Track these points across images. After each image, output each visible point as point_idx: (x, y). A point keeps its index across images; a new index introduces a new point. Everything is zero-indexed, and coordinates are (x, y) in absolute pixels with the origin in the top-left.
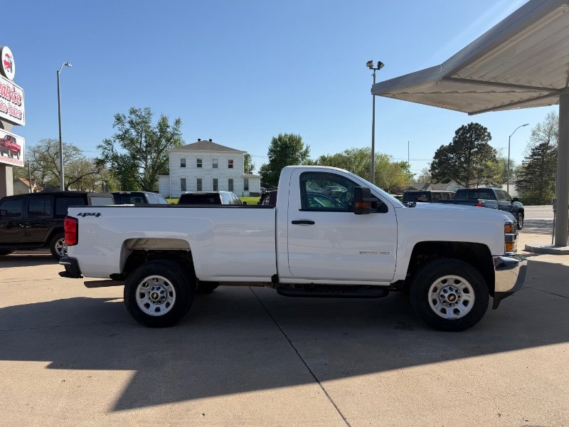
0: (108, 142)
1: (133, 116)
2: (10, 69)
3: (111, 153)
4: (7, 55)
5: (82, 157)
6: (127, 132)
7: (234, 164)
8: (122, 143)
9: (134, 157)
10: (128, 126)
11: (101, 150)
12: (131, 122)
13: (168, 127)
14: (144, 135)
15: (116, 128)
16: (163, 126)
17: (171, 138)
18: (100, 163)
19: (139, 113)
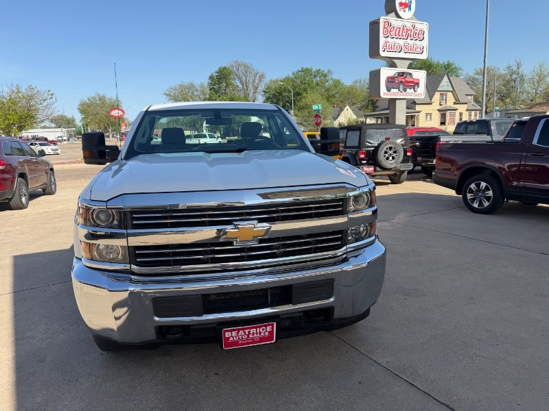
2: (407, 10)
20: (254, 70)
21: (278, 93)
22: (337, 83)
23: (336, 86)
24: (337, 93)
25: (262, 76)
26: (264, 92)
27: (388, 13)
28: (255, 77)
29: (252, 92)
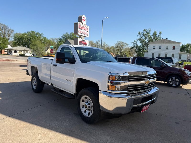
0: (135, 41)
1: (144, 32)
2: (84, 22)
3: (136, 45)
4: (84, 18)
5: (128, 46)
6: (142, 37)
7: (175, 48)
8: (140, 41)
9: (143, 46)
10: (142, 35)
11: (133, 44)
12: (143, 34)
13: (156, 35)
14: (147, 38)
15: (138, 36)
16: (155, 35)
17: (157, 39)
18: (132, 48)
19: (146, 31)
20: (8, 28)
21: (21, 38)
22: (45, 38)
23: (44, 39)
24: (45, 42)
25: (12, 31)
26: (14, 37)
27: (79, 21)
28: (9, 31)
29: (7, 36)
